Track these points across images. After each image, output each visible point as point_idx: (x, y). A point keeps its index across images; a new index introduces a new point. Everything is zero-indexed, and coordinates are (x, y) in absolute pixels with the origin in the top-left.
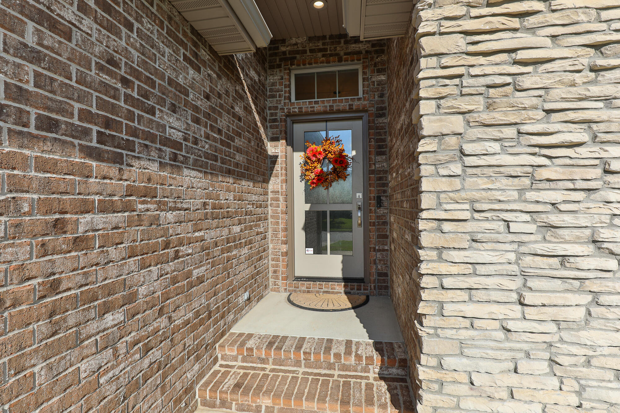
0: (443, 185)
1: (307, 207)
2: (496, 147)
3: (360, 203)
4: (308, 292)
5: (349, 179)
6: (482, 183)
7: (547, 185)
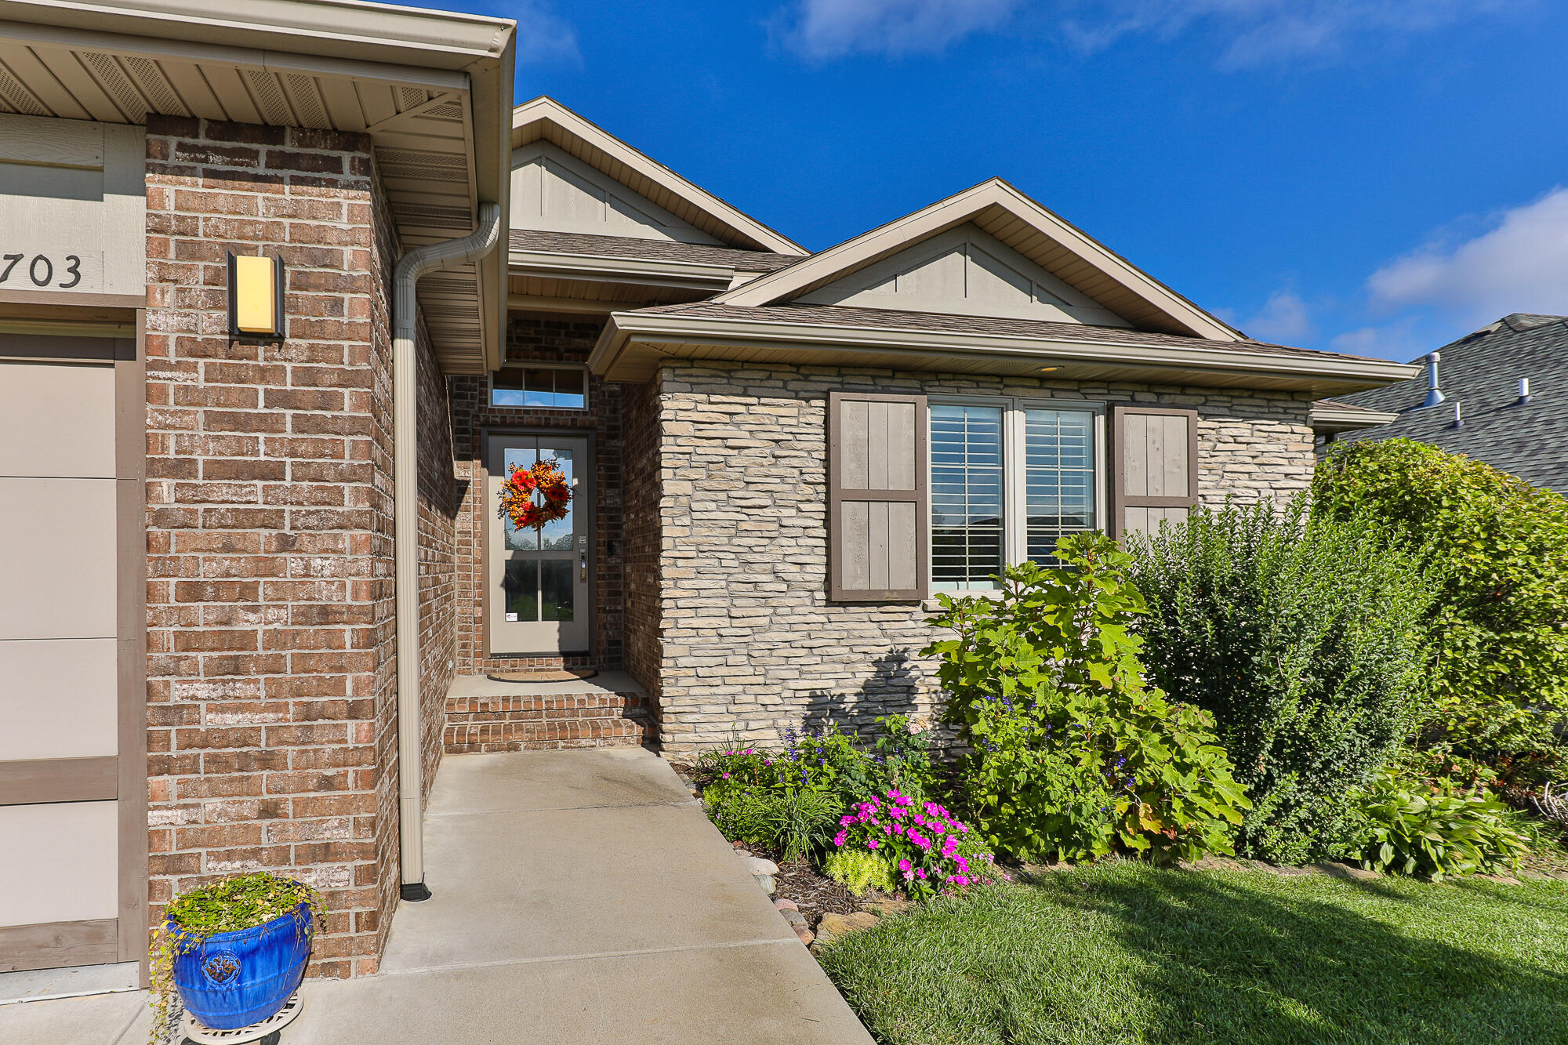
0: (677, 532)
1: (509, 554)
2: (713, 506)
3: (583, 551)
4: (514, 671)
5: (569, 516)
6: (704, 531)
7: (746, 534)
